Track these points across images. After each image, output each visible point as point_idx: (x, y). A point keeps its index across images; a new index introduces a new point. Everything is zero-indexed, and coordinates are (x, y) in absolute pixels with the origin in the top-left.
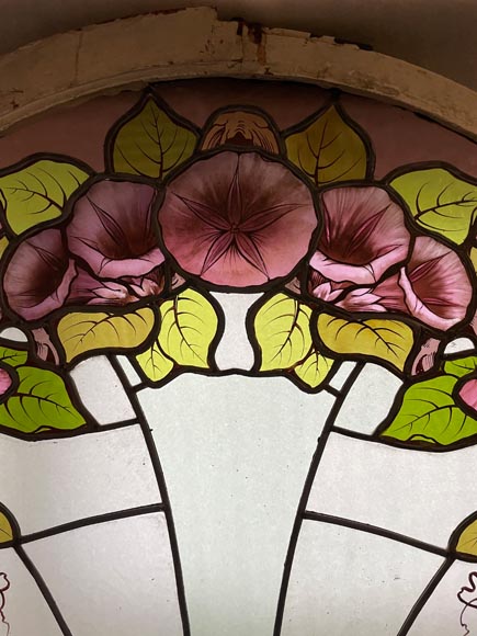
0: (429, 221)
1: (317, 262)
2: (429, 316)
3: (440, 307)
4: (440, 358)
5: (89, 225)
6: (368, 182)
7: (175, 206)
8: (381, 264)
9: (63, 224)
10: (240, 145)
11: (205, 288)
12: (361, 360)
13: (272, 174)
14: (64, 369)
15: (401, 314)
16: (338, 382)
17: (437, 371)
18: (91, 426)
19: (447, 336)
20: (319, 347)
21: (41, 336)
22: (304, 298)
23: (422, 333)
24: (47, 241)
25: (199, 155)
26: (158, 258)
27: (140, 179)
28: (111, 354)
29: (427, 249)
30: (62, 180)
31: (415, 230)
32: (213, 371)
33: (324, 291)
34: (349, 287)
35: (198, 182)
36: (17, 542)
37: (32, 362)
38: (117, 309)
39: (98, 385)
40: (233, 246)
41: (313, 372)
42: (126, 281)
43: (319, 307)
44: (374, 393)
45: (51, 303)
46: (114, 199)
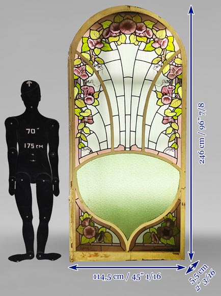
0: (148, 26)
1: (136, 31)
2: (149, 37)
3: (150, 36)
4: (150, 41)
5: (112, 27)
6: (142, 22)
7: (121, 25)
8: (143, 31)
9: (109, 28)
10: (128, 19)
11: (124, 34)
12: (141, 42)
13: (131, 22)
14: (109, 44)
15: (146, 37)
16: (139, 44)
17: (150, 43)
18: (112, 50)
19: (150, 39)
20: (137, 40)
21: (107, 40)
22: (135, 35)
23: (148, 38)
24: (107, 29)
25: (124, 20)
26: (119, 31)
27: (117, 23)
28: (114, 42)
29: (148, 29)
30: (110, 23)
31: (147, 27)
32: (125, 43)
33: (137, 34)
34: (140, 34)
35: (123, 23)
36: (104, 64)
37: (106, 43)
38: (115, 37)
39: (113, 45)
40: (127, 30)
41: (136, 43)
42: (116, 34)
43: (137, 36)
44: (143, 45)
45: (108, 36)
46: (114, 25)
